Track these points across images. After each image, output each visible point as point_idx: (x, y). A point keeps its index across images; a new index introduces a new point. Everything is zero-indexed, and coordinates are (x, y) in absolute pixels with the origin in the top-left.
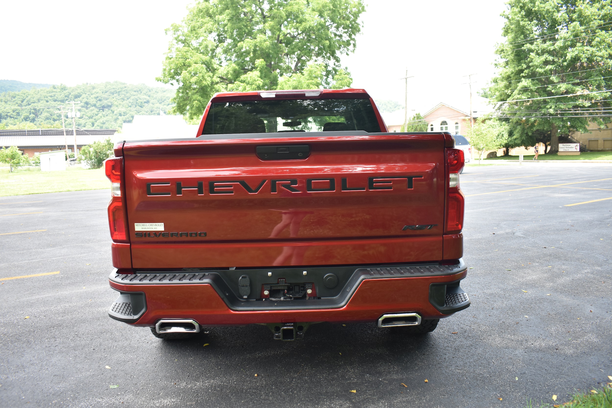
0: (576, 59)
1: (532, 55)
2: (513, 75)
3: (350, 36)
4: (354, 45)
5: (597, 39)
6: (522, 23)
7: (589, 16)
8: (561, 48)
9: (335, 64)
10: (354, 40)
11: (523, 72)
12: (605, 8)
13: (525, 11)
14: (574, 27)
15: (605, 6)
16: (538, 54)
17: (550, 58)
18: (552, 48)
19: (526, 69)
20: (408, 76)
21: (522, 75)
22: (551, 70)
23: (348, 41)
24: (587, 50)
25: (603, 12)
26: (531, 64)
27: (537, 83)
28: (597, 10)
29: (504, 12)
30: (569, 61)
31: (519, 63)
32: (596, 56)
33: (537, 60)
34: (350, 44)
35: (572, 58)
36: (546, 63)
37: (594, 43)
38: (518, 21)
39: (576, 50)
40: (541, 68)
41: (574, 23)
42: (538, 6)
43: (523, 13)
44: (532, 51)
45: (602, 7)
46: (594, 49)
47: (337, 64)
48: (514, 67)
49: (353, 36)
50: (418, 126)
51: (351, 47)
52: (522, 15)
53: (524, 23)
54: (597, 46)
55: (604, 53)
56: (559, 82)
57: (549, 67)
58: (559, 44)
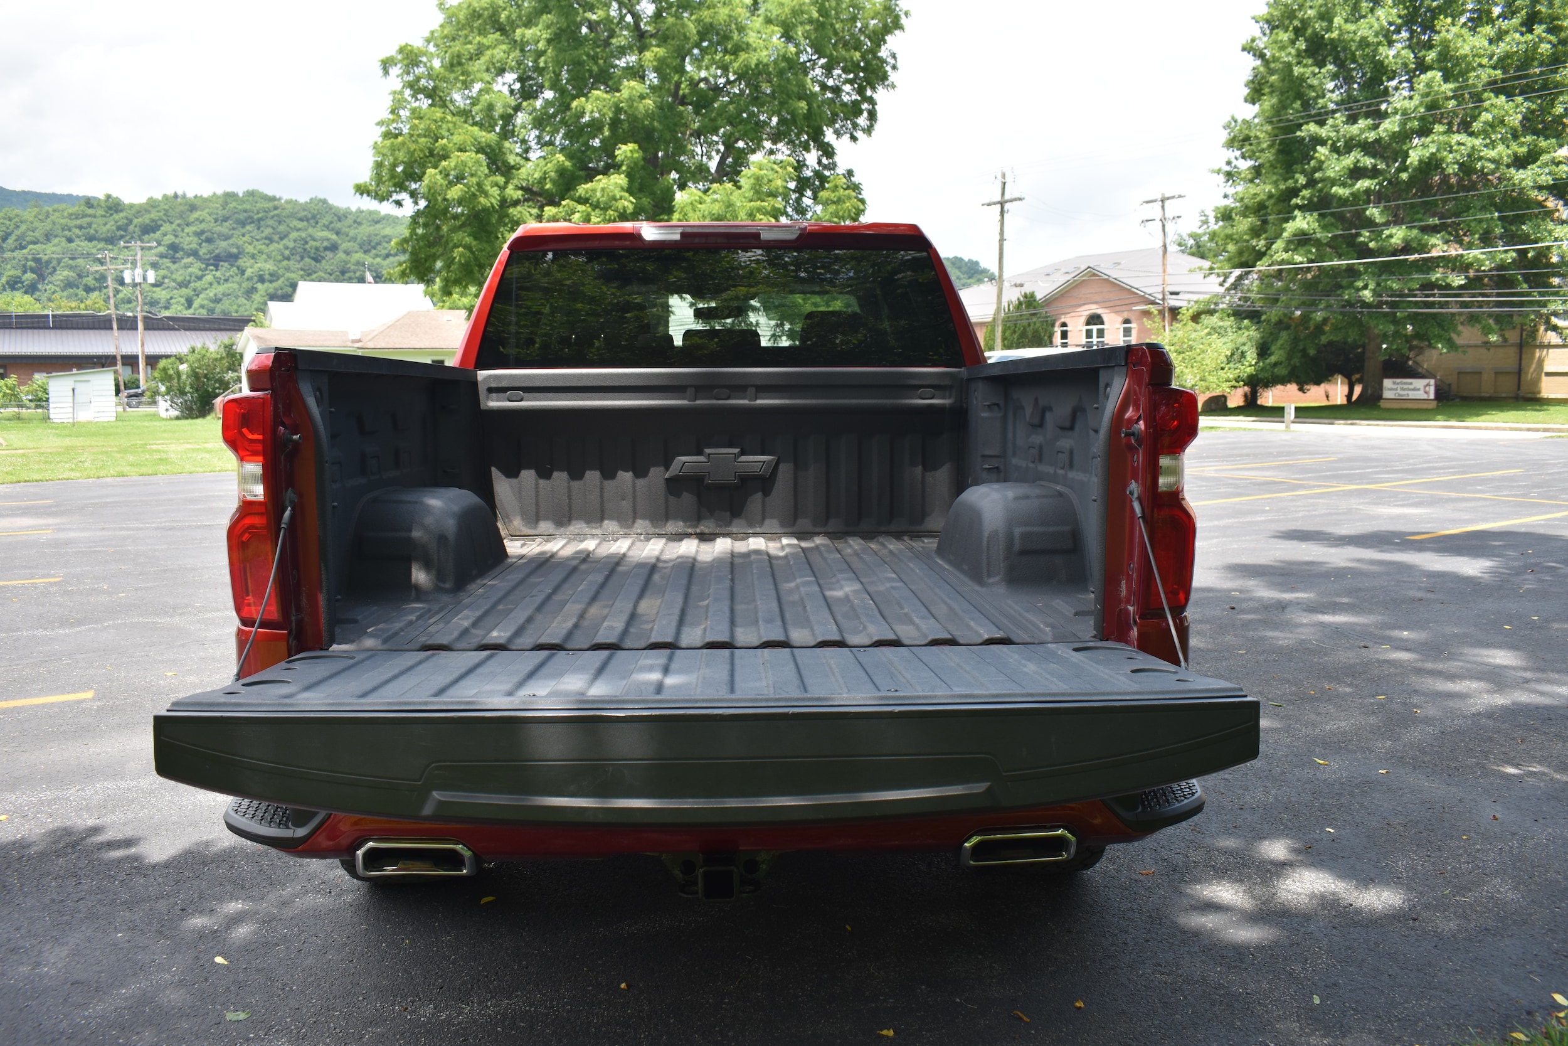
0: (1432, 165)
1: (1322, 151)
2: (1272, 201)
3: (861, 91)
4: (872, 116)
5: (1486, 116)
6: (1297, 70)
7: (1466, 56)
8: (1394, 136)
9: (820, 163)
10: (871, 101)
11: (1297, 196)
12: (1508, 39)
13: (1306, 41)
14: (1428, 85)
15: (1507, 32)
16: (1335, 149)
17: (1368, 162)
18: (1372, 136)
19: (1305, 187)
20: (1007, 197)
21: (1294, 201)
22: (1368, 192)
23: (855, 104)
24: (1459, 144)
25: (1501, 48)
26: (1317, 175)
27: (1332, 224)
28: (1486, 43)
29: (1253, 40)
30: (1415, 170)
31: (1287, 173)
32: (1481, 158)
33: (1336, 166)
34: (861, 112)
35: (1420, 161)
36: (1356, 173)
37: (1477, 126)
38: (1289, 66)
39: (1433, 142)
40: (1344, 185)
41: (1430, 74)
42: (1340, 28)
43: (1302, 45)
44: (1322, 142)
45: (1500, 36)
46: (1477, 142)
47: (825, 161)
48: (1275, 183)
49: (869, 93)
50: (1029, 325)
51: (862, 121)
52: (1298, 50)
53: (1302, 70)
54: (1485, 133)
55: (1501, 151)
56: (1387, 224)
57: (1363, 184)
58: (1390, 126)
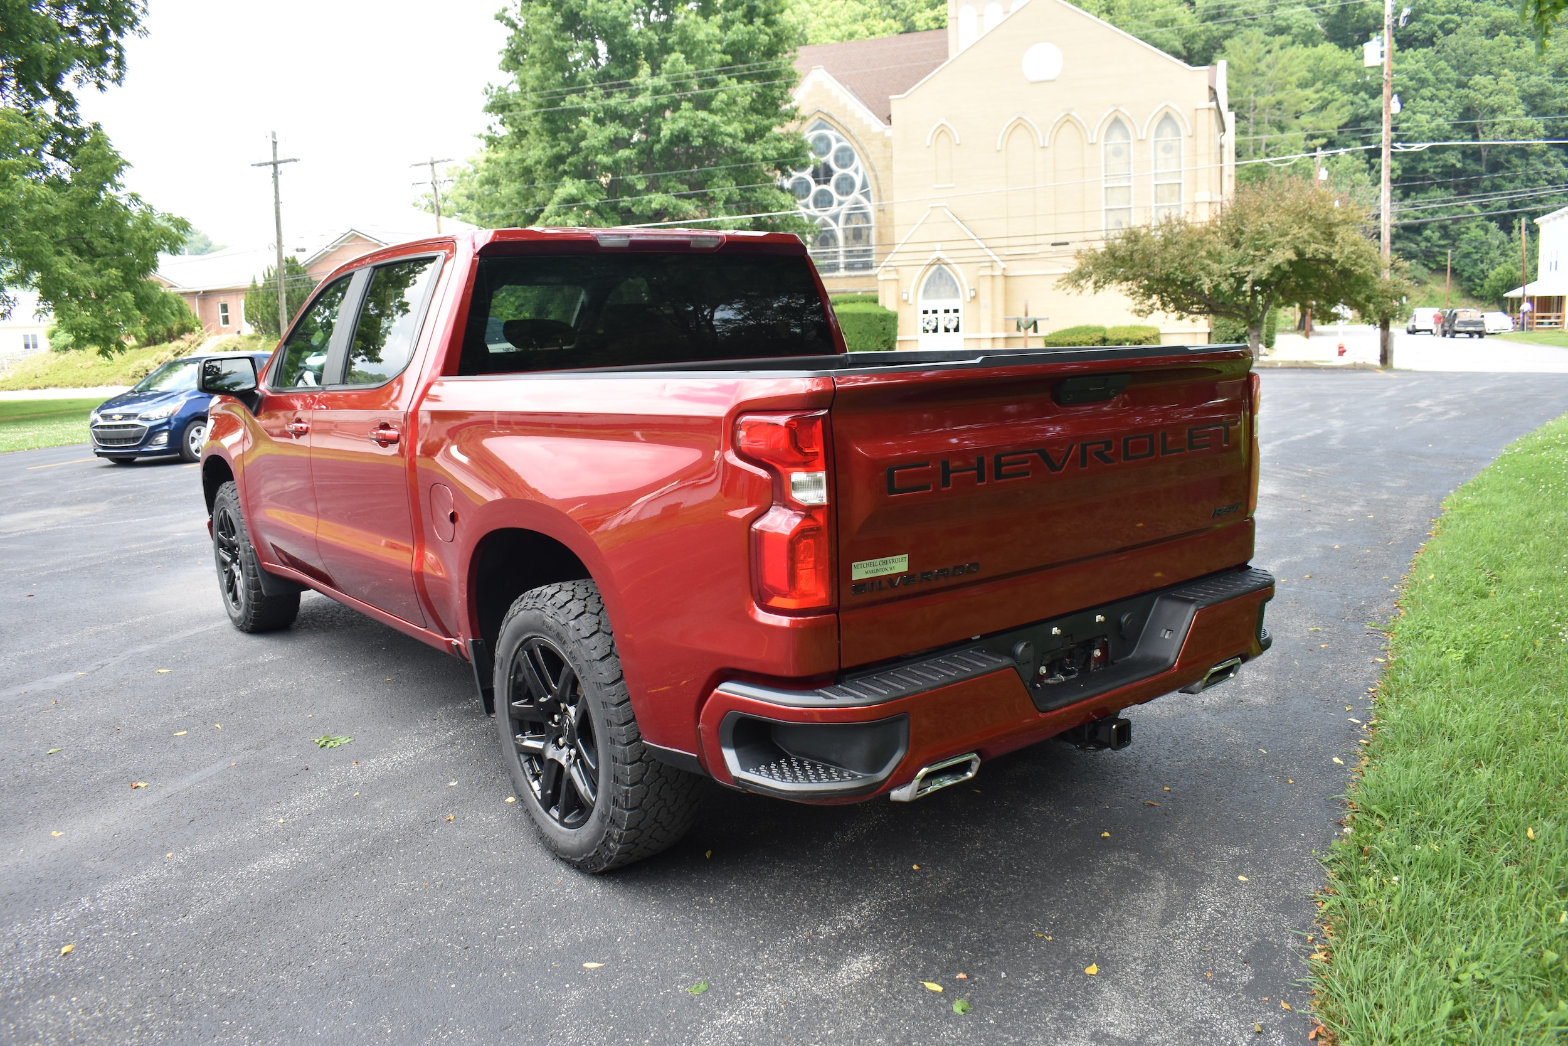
0: (681, 138)
1: (586, 122)
2: (540, 167)
3: (103, 35)
4: (120, 63)
5: (722, 96)
6: (557, 43)
7: (702, 41)
8: (646, 109)
9: (59, 113)
10: (119, 48)
11: (564, 163)
12: (734, 28)
13: (562, 16)
14: (673, 65)
15: (733, 22)
16: (599, 121)
17: (624, 132)
18: (627, 109)
19: (570, 154)
20: (279, 158)
21: (561, 168)
22: (629, 161)
23: (100, 50)
24: (703, 120)
25: (731, 36)
26: (583, 144)
27: (597, 190)
28: (717, 31)
29: (505, 10)
30: (666, 142)
31: (554, 140)
32: (722, 133)
33: (596, 135)
34: (107, 58)
35: (672, 134)
36: (617, 143)
37: (715, 104)
38: (550, 39)
39: (680, 117)
40: (605, 153)
41: (674, 56)
42: (593, 6)
43: (559, 19)
44: (584, 113)
45: (726, 25)
46: (717, 119)
47: (65, 112)
48: (544, 149)
49: (113, 37)
50: (294, 291)
51: (109, 68)
52: (556, 24)
53: (561, 44)
54: (721, 111)
55: (735, 128)
56: (648, 190)
57: (624, 153)
58: (644, 100)
